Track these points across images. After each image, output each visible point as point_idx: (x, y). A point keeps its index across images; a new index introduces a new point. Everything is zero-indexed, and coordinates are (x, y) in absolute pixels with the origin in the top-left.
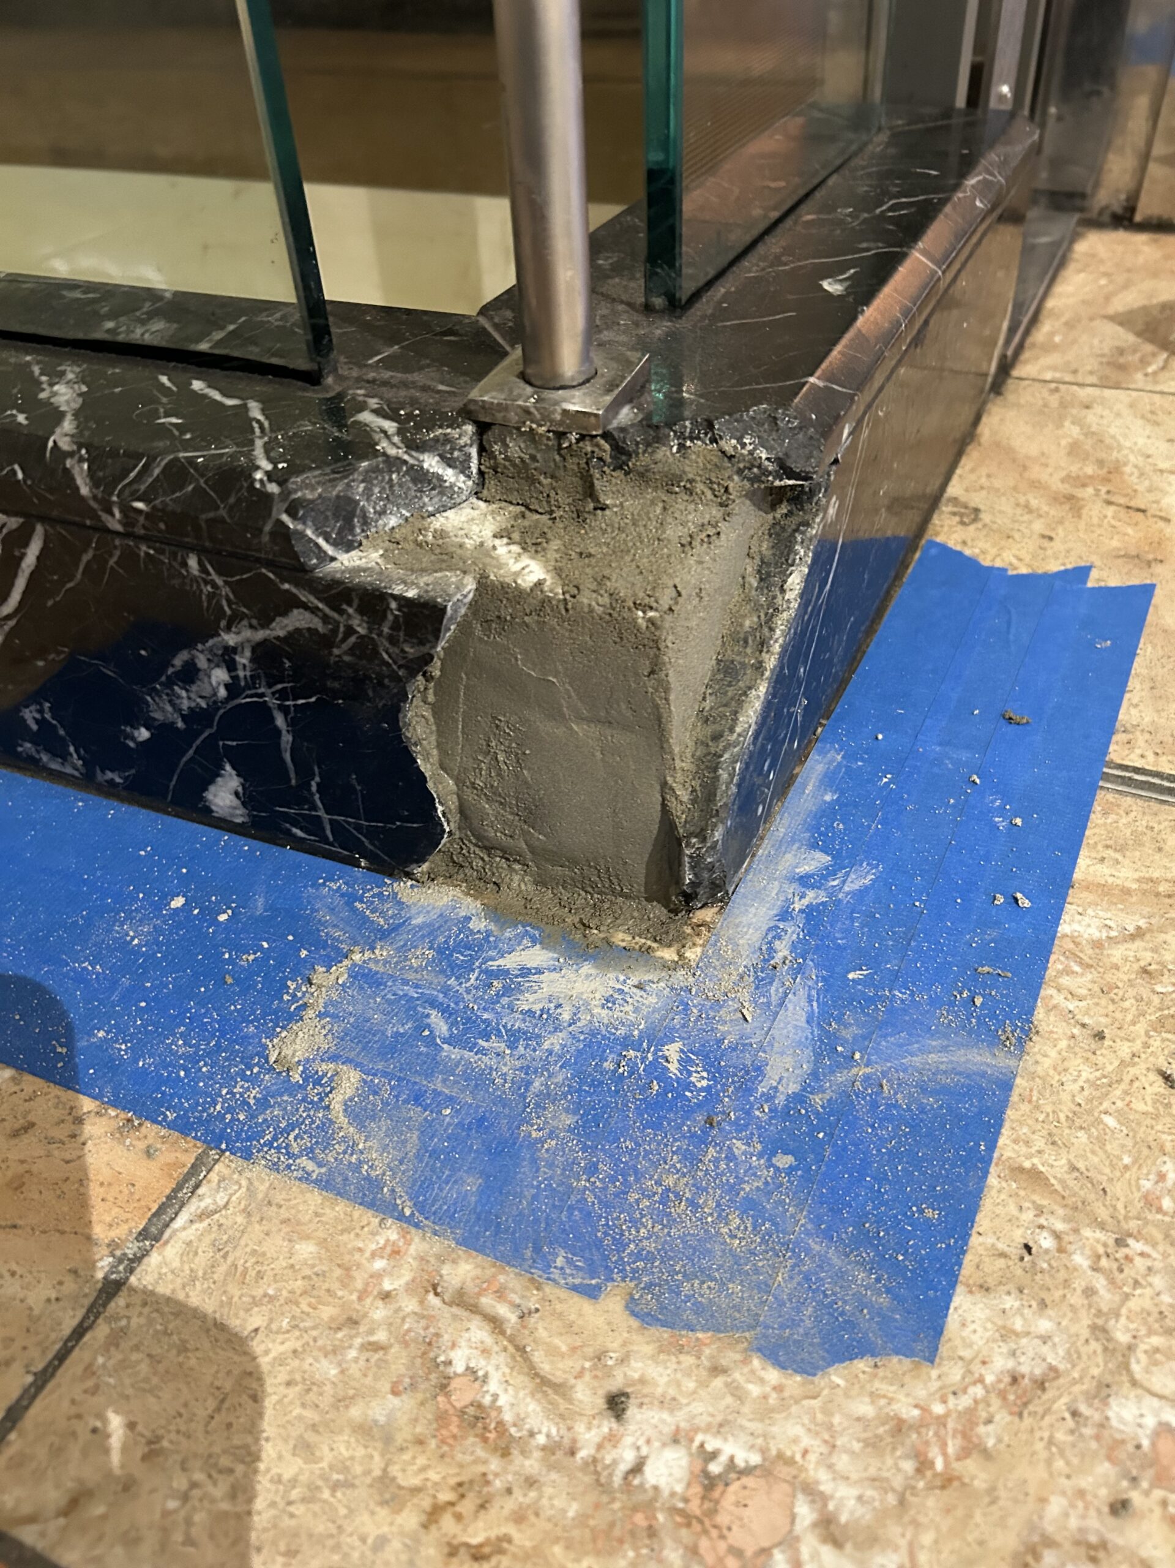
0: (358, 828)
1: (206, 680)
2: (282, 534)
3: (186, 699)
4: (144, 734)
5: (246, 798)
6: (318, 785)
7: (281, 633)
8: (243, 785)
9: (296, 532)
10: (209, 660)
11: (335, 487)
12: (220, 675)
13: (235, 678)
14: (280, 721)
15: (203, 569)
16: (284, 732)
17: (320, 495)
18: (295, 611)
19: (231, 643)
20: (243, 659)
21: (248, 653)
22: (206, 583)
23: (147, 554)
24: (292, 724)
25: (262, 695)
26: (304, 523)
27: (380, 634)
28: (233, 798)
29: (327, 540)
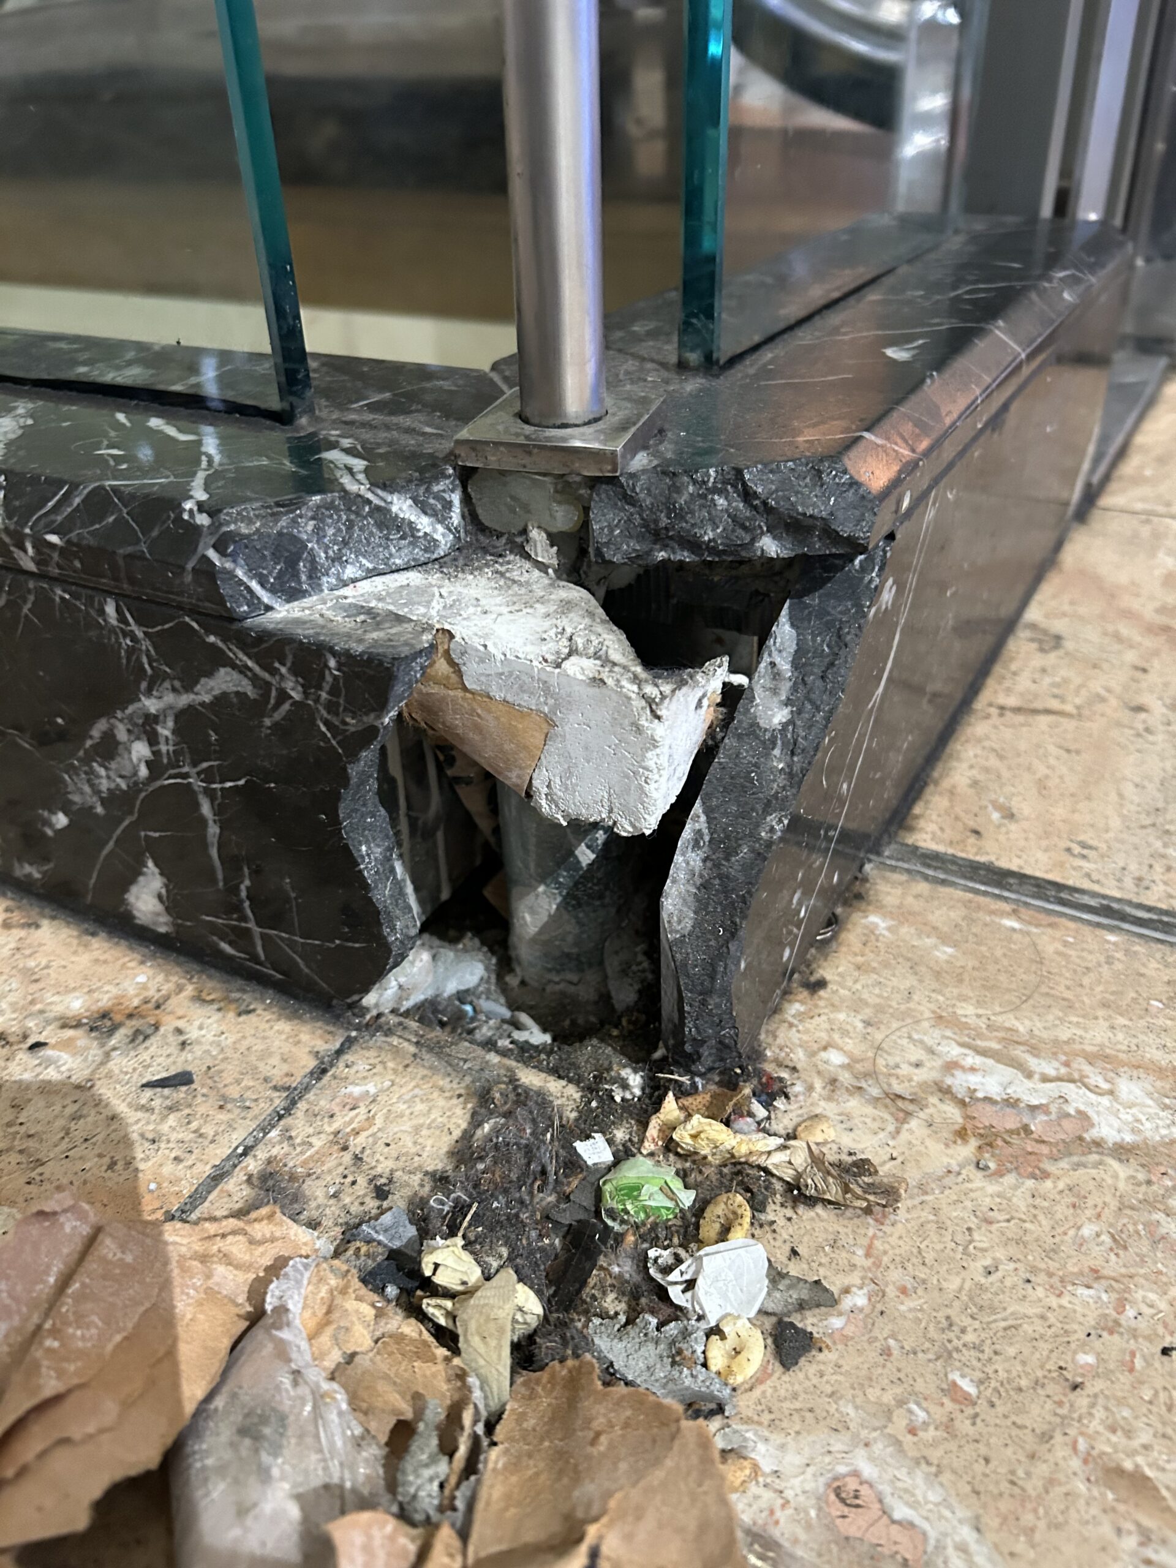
0: (292, 944)
1: (126, 756)
2: (207, 571)
3: (106, 778)
4: (61, 820)
5: (171, 902)
6: (248, 888)
7: (207, 698)
8: (166, 886)
9: (224, 571)
10: (129, 731)
11: (276, 522)
12: (140, 750)
13: (156, 753)
14: (206, 809)
15: (122, 619)
16: (211, 823)
17: (258, 530)
18: (222, 671)
19: (153, 711)
20: (165, 731)
21: (170, 724)
22: (125, 634)
23: (62, 598)
24: (218, 811)
25: (186, 776)
26: (234, 561)
27: (317, 700)
28: (155, 901)
29: (263, 586)
